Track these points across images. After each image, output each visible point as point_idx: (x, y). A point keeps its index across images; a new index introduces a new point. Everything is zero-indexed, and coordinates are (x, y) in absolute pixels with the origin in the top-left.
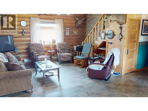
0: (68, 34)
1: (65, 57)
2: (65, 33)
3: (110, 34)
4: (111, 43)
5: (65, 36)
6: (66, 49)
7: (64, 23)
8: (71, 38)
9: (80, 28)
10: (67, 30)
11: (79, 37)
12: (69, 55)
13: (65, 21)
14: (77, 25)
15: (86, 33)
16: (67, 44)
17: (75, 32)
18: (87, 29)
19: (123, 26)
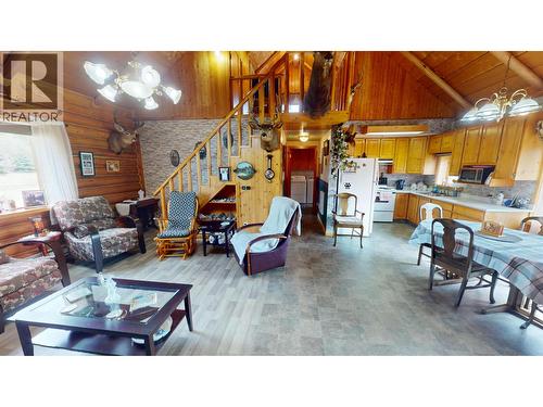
0: (88, 170)
1: (116, 244)
2: (79, 166)
3: (243, 170)
4: (249, 188)
5: (80, 175)
6: (104, 218)
7: (70, 135)
8: (101, 182)
9: (127, 155)
10: (85, 157)
11: (123, 180)
12: (128, 233)
13: (74, 130)
14: (116, 144)
15: (141, 167)
16: (102, 201)
17: (112, 166)
18: (144, 157)
19: (273, 153)
